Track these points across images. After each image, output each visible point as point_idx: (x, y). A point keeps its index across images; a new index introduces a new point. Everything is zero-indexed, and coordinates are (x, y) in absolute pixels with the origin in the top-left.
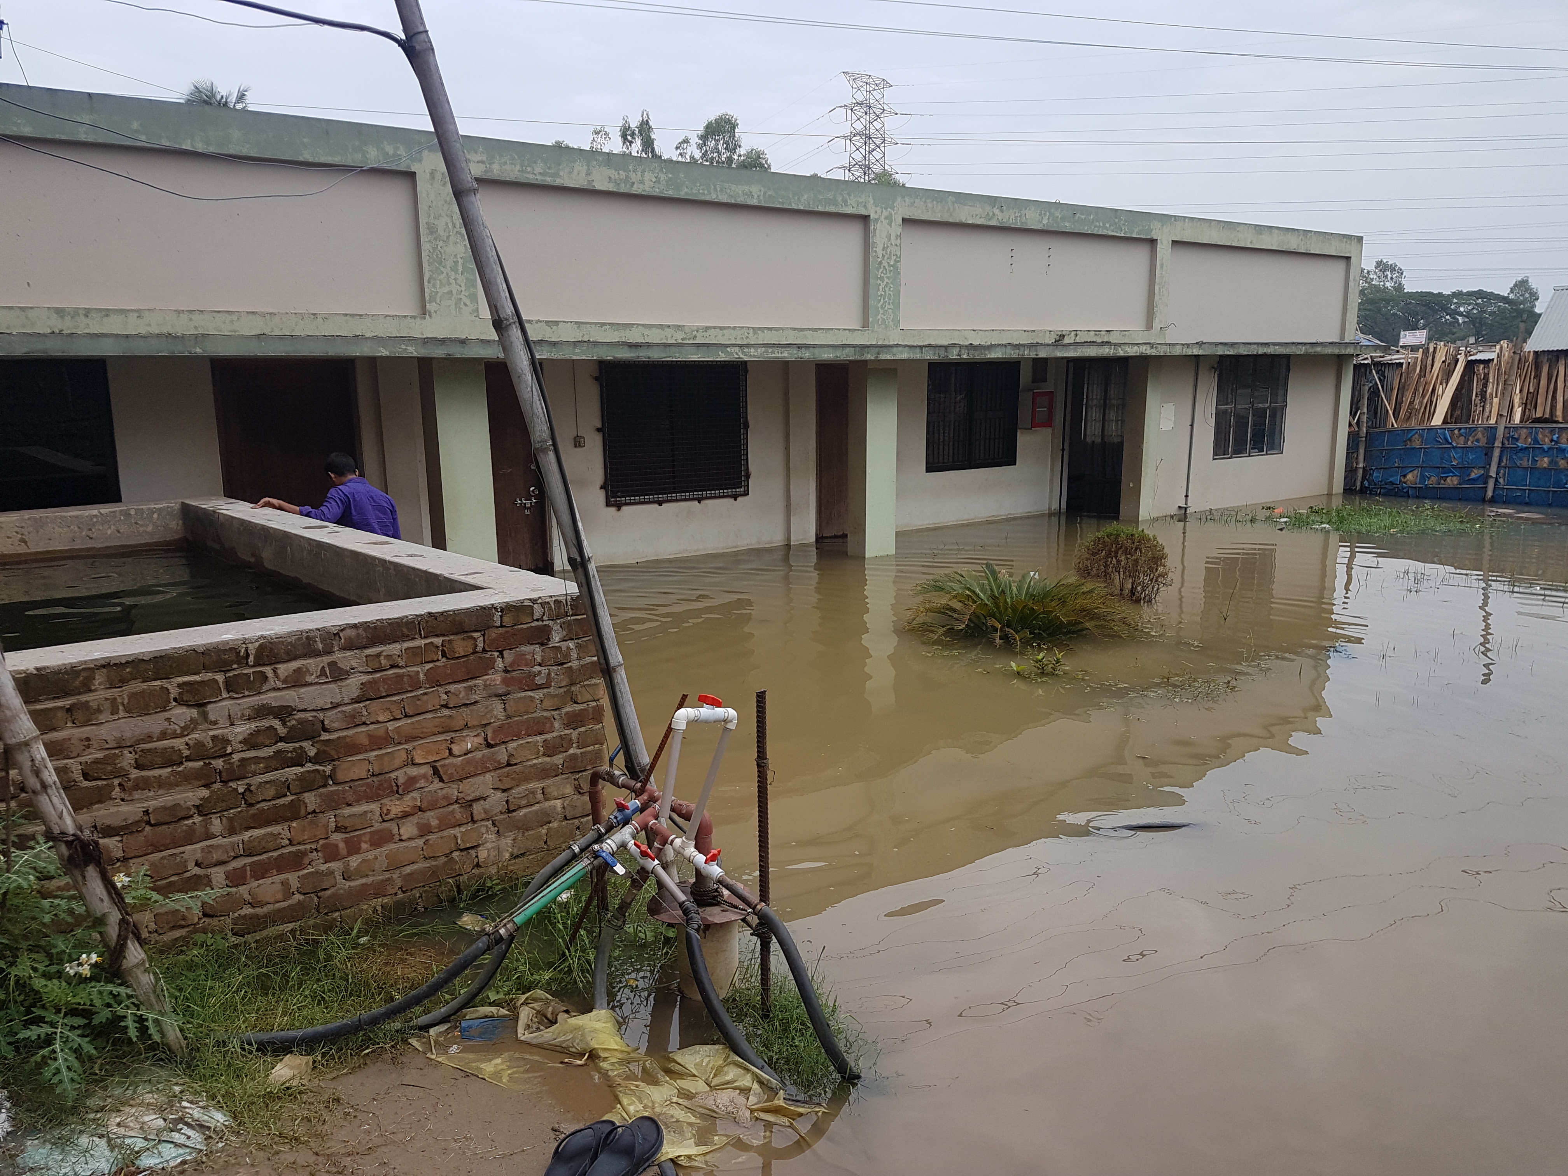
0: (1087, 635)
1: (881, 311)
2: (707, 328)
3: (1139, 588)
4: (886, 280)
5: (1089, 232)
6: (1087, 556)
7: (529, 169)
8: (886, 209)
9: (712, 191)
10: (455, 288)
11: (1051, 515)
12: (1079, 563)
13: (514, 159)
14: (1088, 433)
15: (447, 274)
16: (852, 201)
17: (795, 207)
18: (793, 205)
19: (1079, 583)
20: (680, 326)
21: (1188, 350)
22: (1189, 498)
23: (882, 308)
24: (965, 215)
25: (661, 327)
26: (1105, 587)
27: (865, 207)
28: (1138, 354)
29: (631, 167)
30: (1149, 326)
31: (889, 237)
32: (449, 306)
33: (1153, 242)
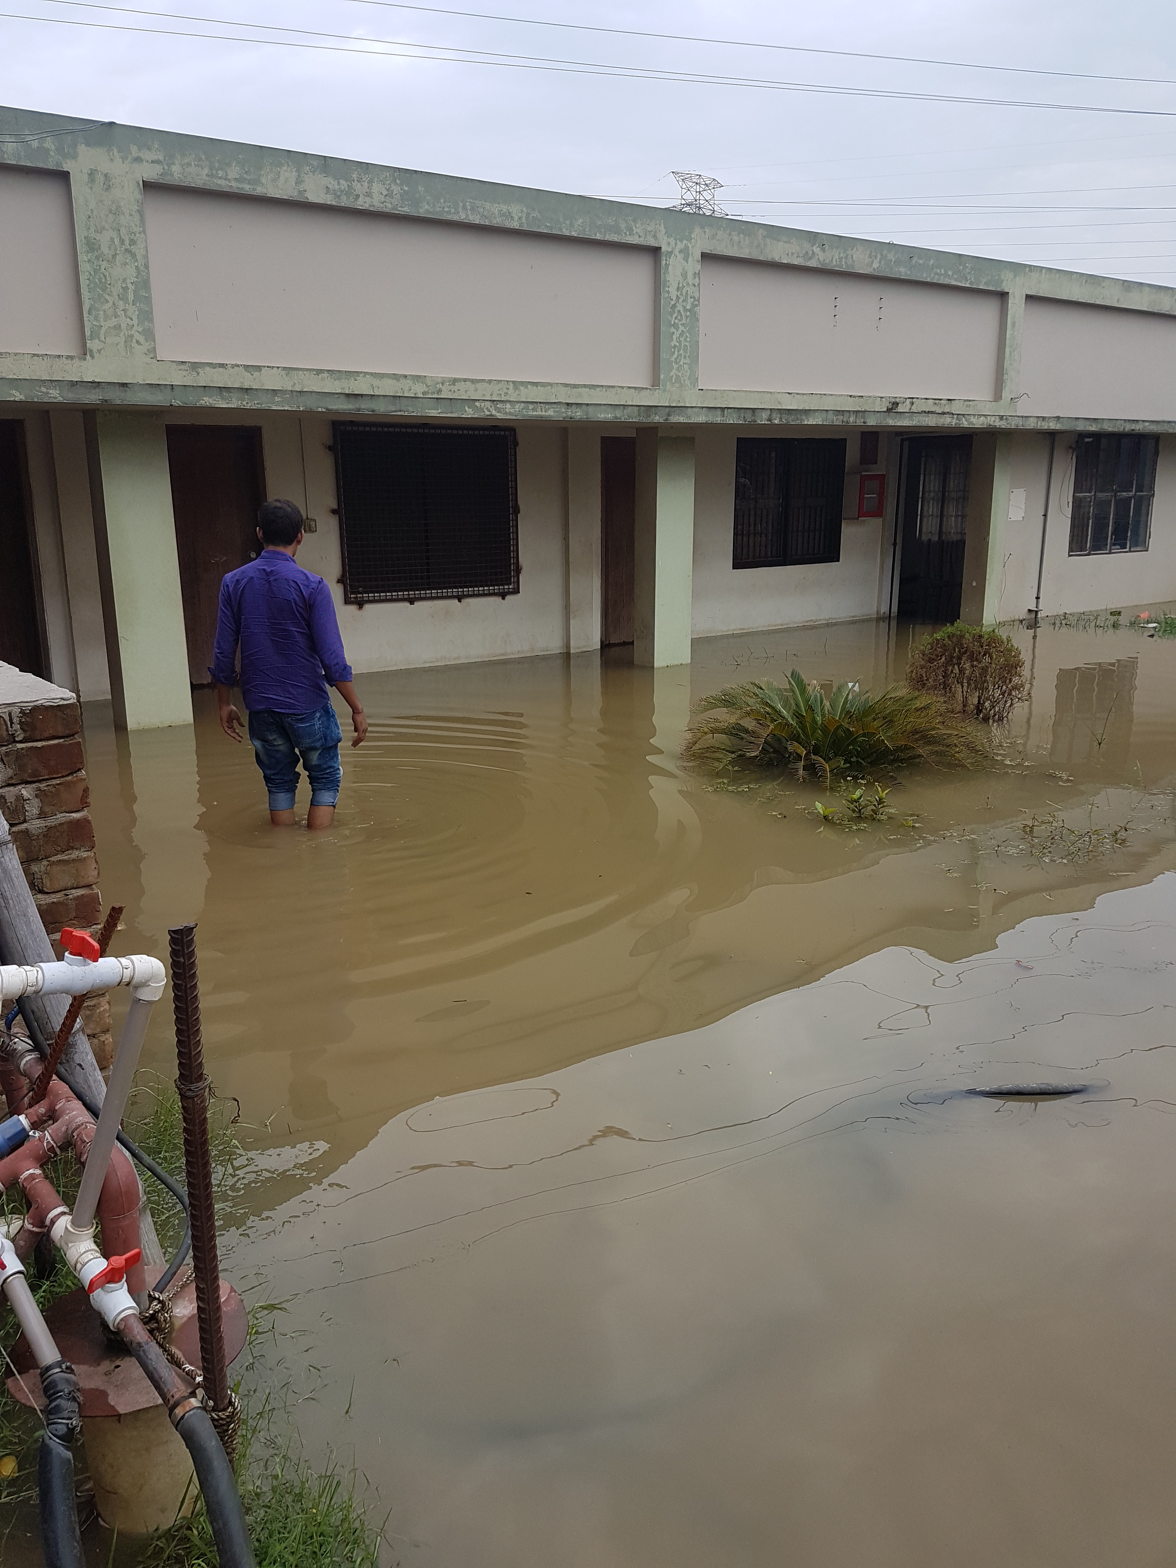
0: (919, 763)
1: (675, 366)
2: (455, 381)
3: (987, 704)
4: (681, 328)
5: (928, 280)
6: (923, 662)
7: (220, 173)
8: (681, 241)
9: (460, 210)
10: (124, 321)
11: (879, 619)
12: (912, 672)
13: (200, 159)
14: (924, 530)
15: (114, 304)
16: (638, 229)
17: (566, 232)
18: (564, 230)
19: (909, 697)
20: (420, 376)
21: (1043, 423)
22: (1040, 600)
23: (676, 363)
24: (778, 252)
25: (395, 377)
26: (945, 702)
27: (655, 236)
28: (985, 426)
29: (355, 176)
30: (998, 396)
31: (684, 275)
32: (117, 344)
33: (1003, 296)
